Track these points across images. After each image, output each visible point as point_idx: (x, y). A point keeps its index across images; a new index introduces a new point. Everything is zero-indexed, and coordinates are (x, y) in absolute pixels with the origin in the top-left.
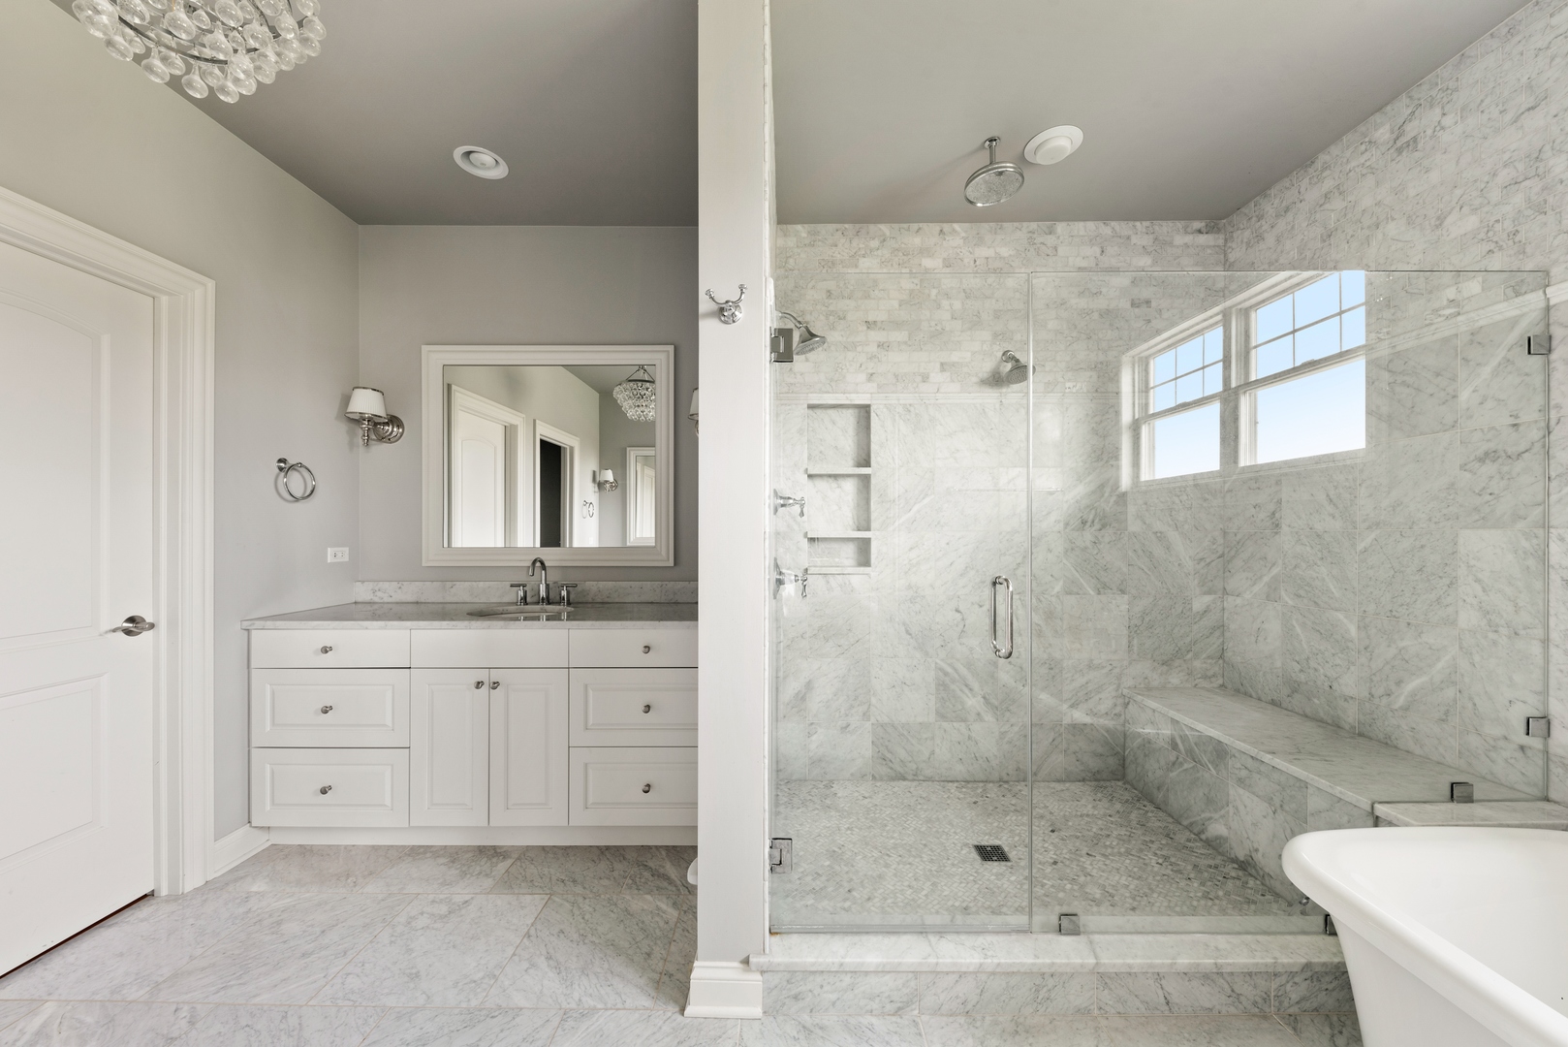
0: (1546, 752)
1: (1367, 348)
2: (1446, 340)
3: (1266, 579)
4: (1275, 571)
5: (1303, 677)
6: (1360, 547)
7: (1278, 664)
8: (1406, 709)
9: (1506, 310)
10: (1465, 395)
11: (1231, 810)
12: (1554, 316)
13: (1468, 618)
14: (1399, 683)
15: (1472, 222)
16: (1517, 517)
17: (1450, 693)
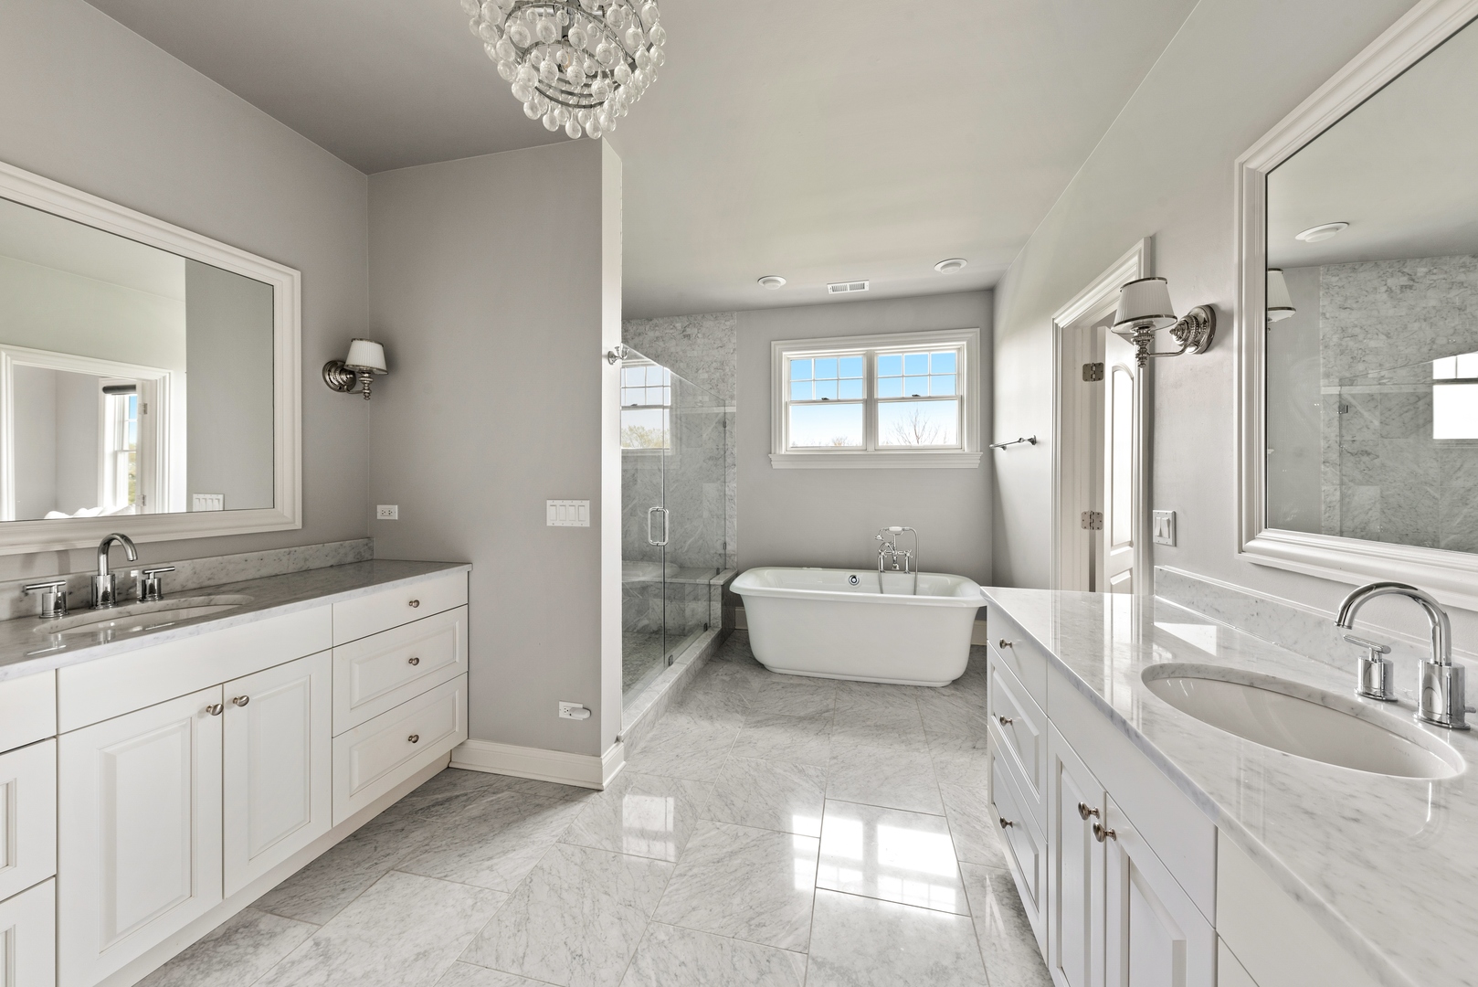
0: (725, 554)
1: (671, 408)
2: (699, 414)
3: (630, 506)
4: (635, 502)
5: (648, 549)
6: (671, 490)
7: (637, 546)
8: (687, 551)
9: (716, 410)
10: (704, 436)
11: (650, 611)
12: (727, 416)
13: (706, 514)
14: (685, 542)
15: (706, 376)
16: (718, 479)
17: (701, 541)
